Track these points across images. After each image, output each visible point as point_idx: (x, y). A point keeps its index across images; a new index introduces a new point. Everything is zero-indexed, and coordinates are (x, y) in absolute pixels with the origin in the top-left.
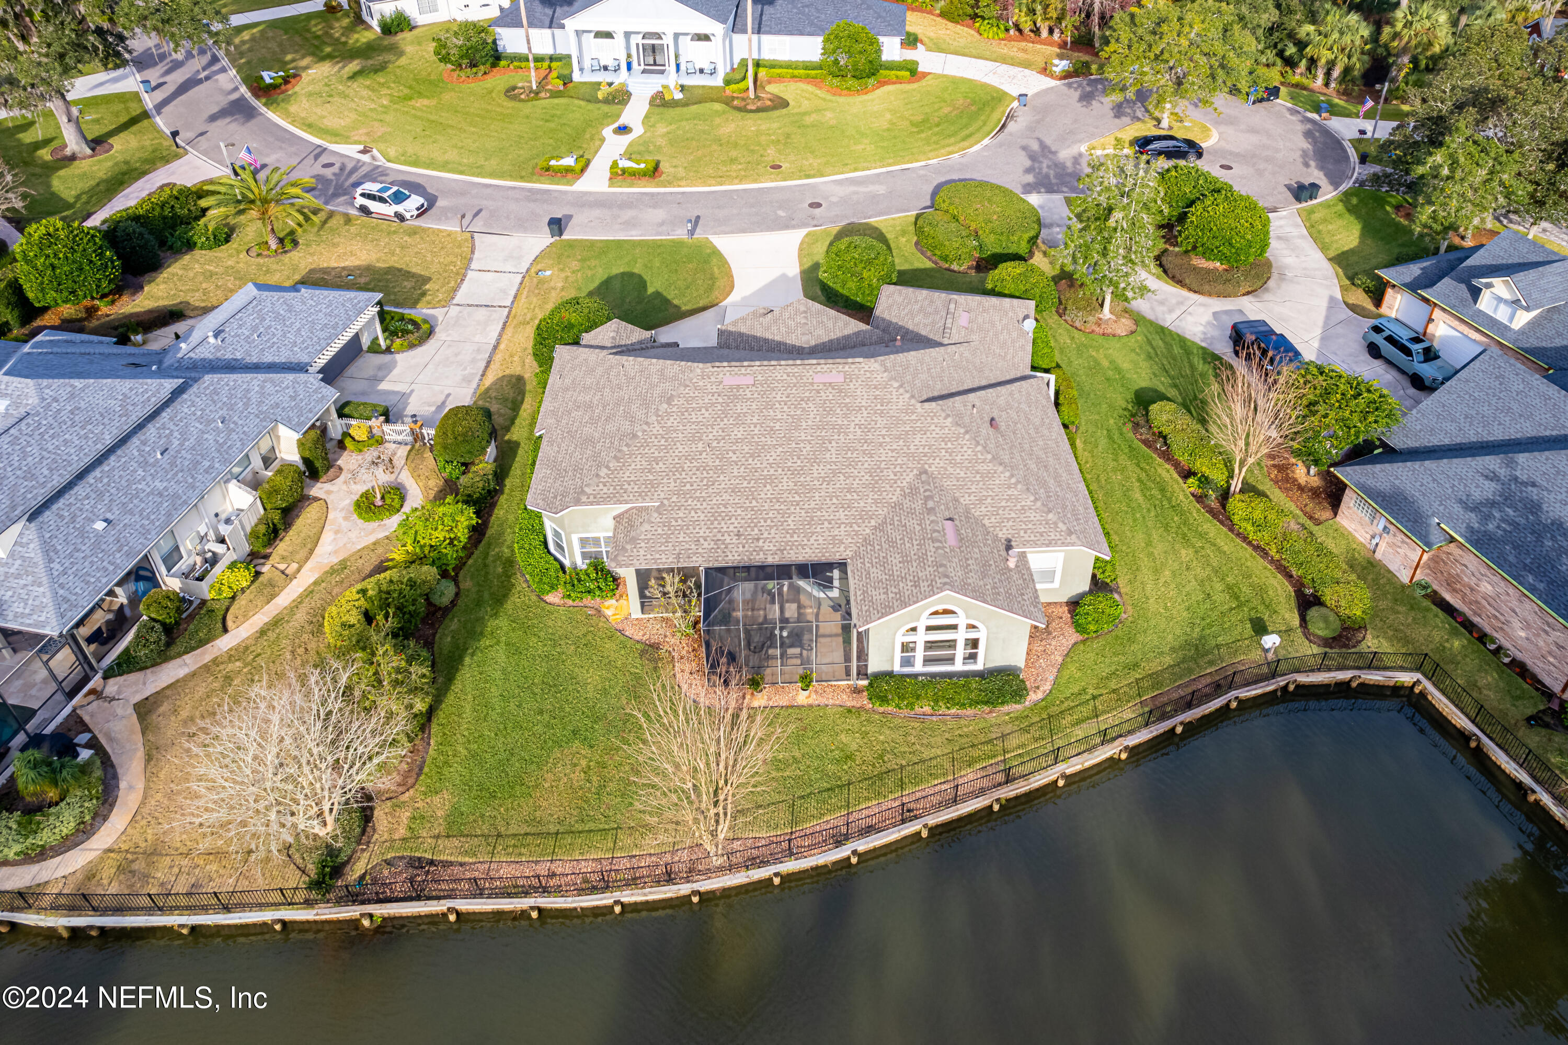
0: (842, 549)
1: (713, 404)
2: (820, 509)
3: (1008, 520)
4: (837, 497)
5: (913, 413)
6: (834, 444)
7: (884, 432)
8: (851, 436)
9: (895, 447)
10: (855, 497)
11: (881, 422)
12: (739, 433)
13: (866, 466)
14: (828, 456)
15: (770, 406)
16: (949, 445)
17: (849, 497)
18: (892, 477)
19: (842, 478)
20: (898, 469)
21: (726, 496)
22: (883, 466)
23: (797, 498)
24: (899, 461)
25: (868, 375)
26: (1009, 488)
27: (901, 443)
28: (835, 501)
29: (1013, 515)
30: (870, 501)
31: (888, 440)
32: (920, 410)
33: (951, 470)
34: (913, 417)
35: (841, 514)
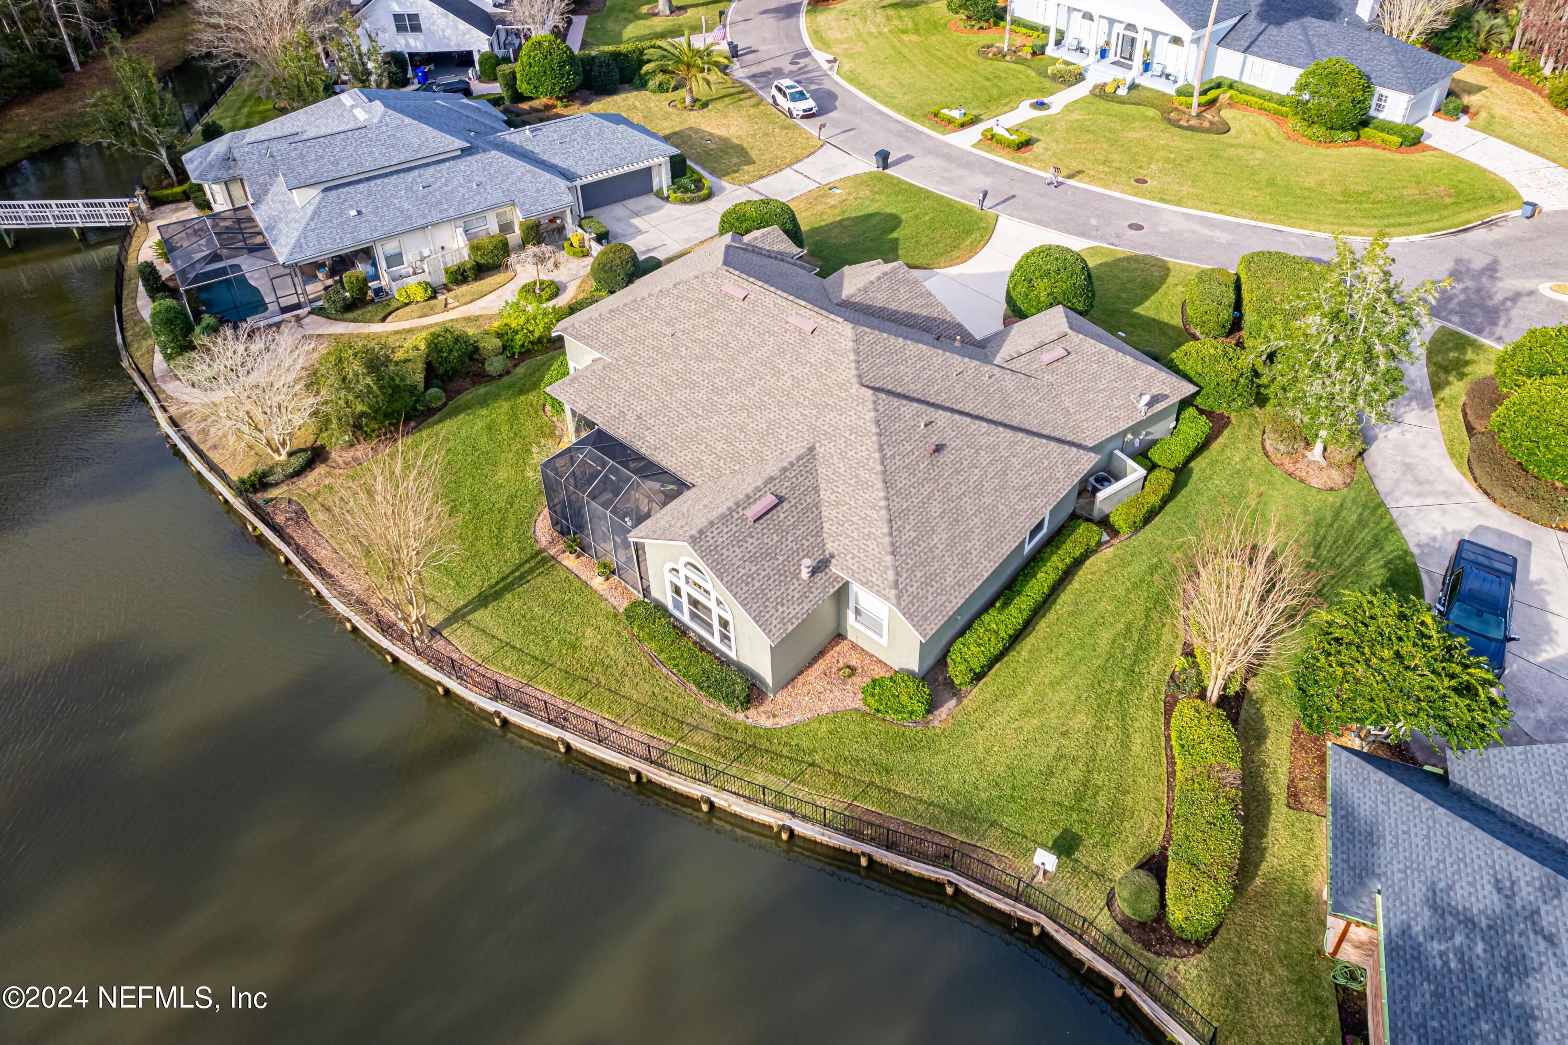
0: (697, 474)
1: (703, 301)
2: (708, 431)
3: (848, 536)
4: (729, 428)
5: (846, 391)
6: (762, 383)
7: (808, 395)
8: (780, 384)
9: (806, 412)
10: (742, 437)
11: (814, 384)
12: (701, 335)
13: (771, 416)
14: (749, 390)
15: (740, 324)
16: (853, 437)
17: (737, 434)
18: (783, 437)
19: (745, 415)
20: (793, 433)
21: (654, 381)
22: (784, 423)
23: (700, 412)
24: (800, 428)
25: (837, 337)
26: (873, 508)
27: (814, 412)
28: (724, 431)
29: (855, 535)
30: (750, 447)
31: (806, 403)
32: (853, 391)
33: (836, 460)
34: (843, 395)
35: (720, 446)
